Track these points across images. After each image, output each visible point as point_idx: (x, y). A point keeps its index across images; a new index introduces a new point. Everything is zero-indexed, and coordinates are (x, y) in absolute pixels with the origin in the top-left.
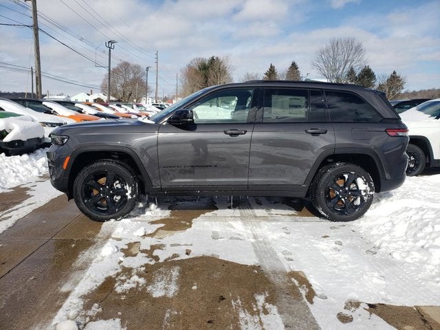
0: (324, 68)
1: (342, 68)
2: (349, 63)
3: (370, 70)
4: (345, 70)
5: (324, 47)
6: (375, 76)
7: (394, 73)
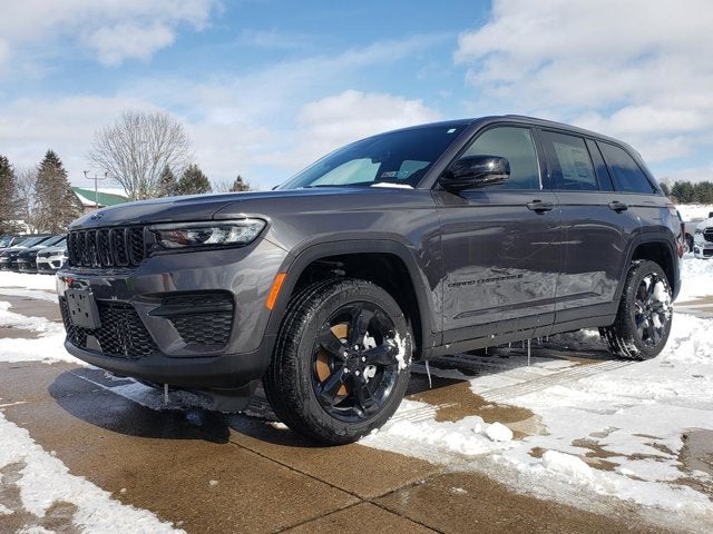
0: (116, 166)
1: (150, 167)
2: (162, 158)
3: (200, 173)
4: (157, 171)
5: (112, 127)
6: (208, 184)
7: (239, 179)
